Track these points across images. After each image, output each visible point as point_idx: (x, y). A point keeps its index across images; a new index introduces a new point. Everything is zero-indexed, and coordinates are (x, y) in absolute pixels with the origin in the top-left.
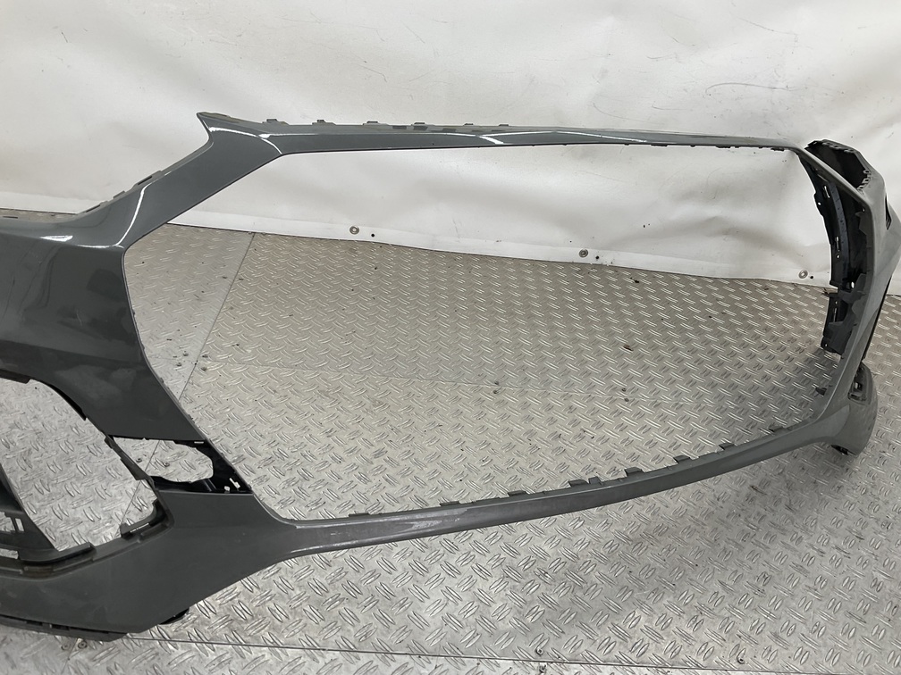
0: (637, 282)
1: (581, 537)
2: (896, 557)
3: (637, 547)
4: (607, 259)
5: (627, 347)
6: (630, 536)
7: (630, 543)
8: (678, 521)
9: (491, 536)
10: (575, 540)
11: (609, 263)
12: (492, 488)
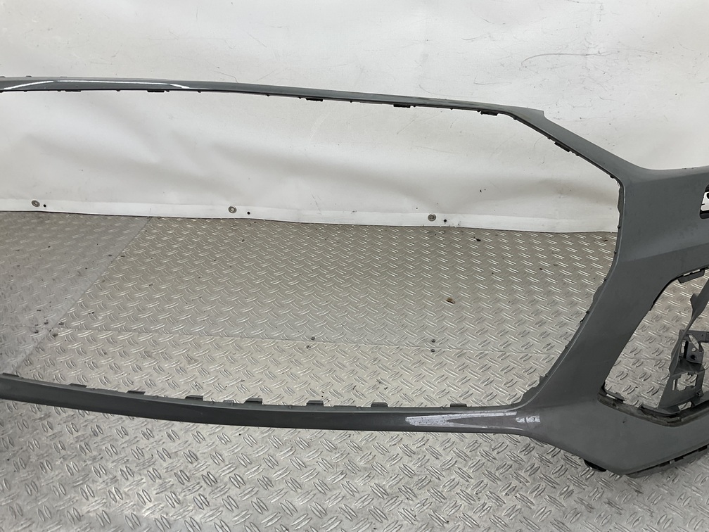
0: (478, 240)
1: (338, 491)
2: (674, 513)
3: (391, 502)
4: (454, 221)
5: (450, 300)
6: (388, 491)
7: (385, 497)
8: (443, 473)
9: (246, 492)
10: (329, 494)
11: (456, 225)
12: (267, 442)
